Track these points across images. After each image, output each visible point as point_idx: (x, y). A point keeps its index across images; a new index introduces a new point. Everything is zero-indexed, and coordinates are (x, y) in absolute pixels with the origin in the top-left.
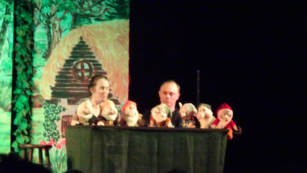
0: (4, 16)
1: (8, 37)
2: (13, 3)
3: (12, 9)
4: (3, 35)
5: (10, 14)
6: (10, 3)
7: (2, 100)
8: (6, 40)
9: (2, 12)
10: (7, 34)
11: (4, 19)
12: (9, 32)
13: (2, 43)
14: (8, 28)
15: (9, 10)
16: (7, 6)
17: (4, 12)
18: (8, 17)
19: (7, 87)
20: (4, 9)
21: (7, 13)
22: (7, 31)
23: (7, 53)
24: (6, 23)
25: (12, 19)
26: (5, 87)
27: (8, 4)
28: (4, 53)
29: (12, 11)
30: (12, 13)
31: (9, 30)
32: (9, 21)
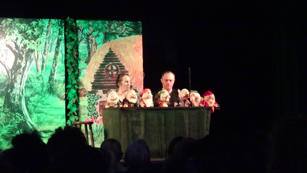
0: (58, 36)
1: (61, 50)
2: (64, 27)
3: (63, 31)
4: (58, 49)
5: (62, 35)
6: (62, 28)
7: (59, 92)
8: (60, 52)
9: (56, 34)
10: (60, 48)
11: (58, 38)
12: (62, 47)
13: (57, 54)
14: (61, 44)
15: (61, 32)
16: (60, 30)
17: (58, 34)
18: (60, 36)
19: (62, 84)
20: (58, 32)
21: (60, 34)
22: (61, 46)
23: (61, 61)
24: (59, 41)
25: (63, 38)
26: (61, 83)
27: (60, 28)
28: (59, 61)
29: (63, 33)
30: (63, 34)
31: (61, 45)
32: (61, 39)
